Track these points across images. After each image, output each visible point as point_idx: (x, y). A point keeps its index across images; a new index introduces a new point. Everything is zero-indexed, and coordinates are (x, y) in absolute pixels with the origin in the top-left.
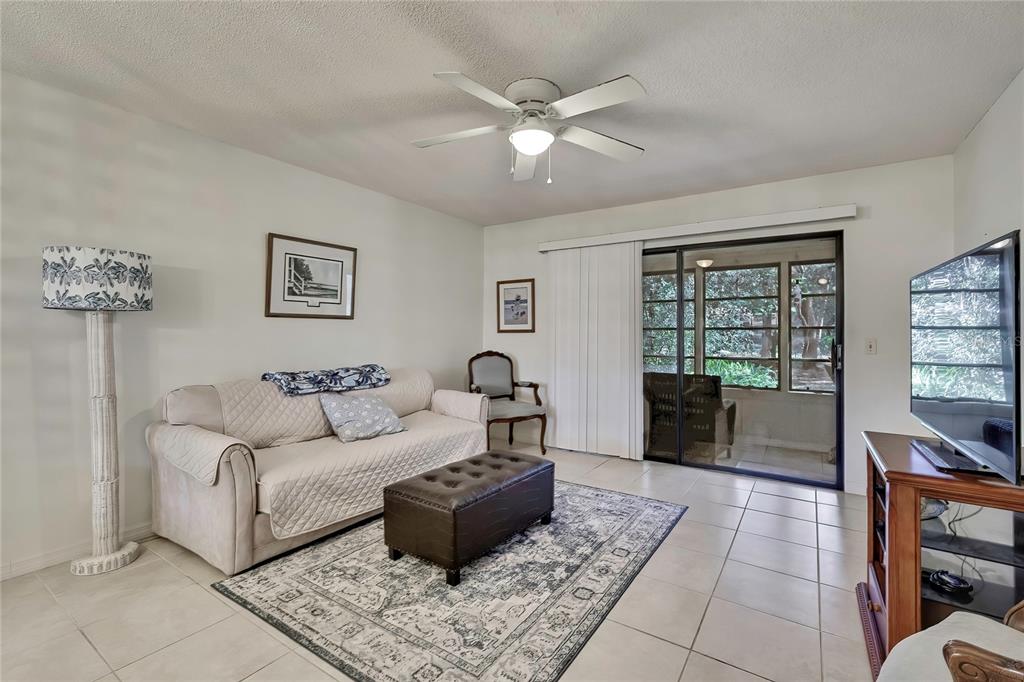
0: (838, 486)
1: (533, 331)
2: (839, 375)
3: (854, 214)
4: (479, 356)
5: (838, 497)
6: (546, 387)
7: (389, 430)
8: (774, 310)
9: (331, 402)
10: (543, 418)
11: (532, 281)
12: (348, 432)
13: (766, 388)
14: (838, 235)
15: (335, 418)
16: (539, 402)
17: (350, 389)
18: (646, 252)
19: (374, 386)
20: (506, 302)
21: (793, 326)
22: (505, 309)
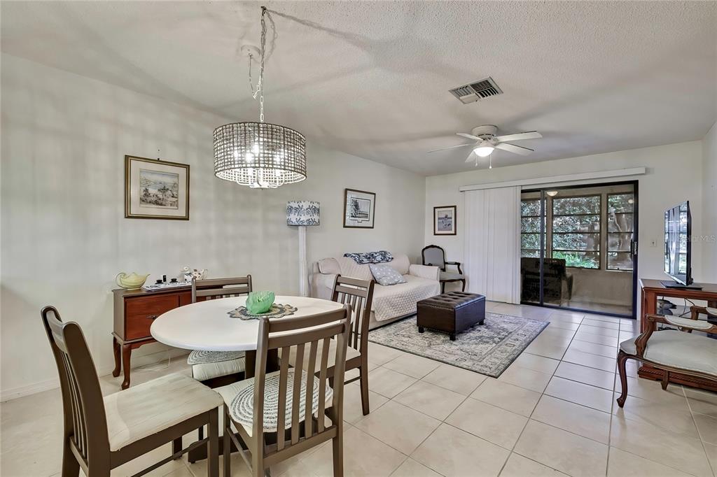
0: (634, 317)
1: (455, 234)
2: (635, 259)
3: (644, 172)
4: (427, 248)
5: (633, 323)
6: (463, 265)
7: (400, 281)
8: (596, 221)
9: (375, 268)
10: (464, 281)
11: (455, 207)
12: (385, 281)
13: (592, 268)
14: (635, 183)
15: (378, 275)
16: (461, 273)
17: (379, 262)
18: (523, 191)
19: (388, 261)
20: (439, 219)
21: (609, 231)
22: (439, 223)
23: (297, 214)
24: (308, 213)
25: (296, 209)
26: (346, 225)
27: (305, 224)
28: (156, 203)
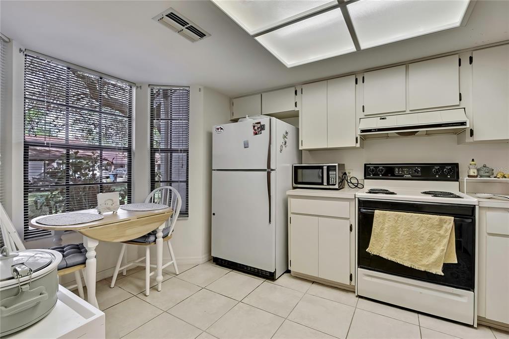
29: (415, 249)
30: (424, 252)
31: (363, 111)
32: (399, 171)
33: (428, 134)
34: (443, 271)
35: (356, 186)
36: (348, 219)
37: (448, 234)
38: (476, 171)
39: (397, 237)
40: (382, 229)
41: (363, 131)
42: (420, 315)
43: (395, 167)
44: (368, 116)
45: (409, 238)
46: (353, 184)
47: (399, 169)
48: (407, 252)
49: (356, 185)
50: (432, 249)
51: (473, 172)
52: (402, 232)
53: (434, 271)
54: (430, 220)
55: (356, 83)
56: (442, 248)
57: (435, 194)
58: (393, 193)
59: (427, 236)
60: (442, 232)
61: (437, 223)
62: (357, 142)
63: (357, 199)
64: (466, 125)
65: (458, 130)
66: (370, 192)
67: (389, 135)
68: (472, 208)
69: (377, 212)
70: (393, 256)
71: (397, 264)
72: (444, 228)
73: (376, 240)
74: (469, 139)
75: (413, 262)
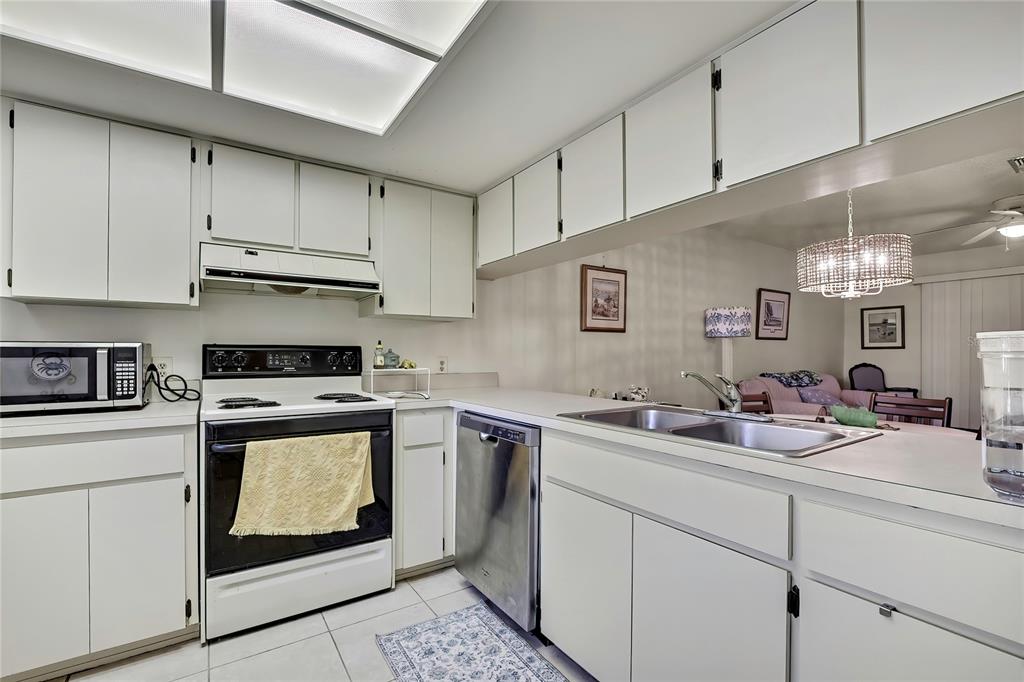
1: (902, 347)
6: (921, 392)
11: (902, 307)
17: (808, 385)
23: (728, 323)
24: (743, 322)
25: (727, 317)
26: (760, 336)
27: (740, 335)
28: (603, 314)
29: (318, 500)
30: (333, 500)
31: (209, 228)
32: (274, 361)
33: (320, 295)
34: (358, 522)
35: (182, 397)
36: (180, 474)
37: (364, 460)
38: (382, 358)
39: (290, 487)
40: (261, 478)
41: (212, 272)
42: (324, 613)
43: (266, 352)
44: (218, 241)
45: (310, 482)
46: (172, 391)
47: (274, 357)
48: (306, 509)
49: (181, 393)
50: (342, 490)
51: (380, 361)
52: (297, 474)
53: (345, 528)
54: (341, 443)
55: (193, 159)
56: (357, 485)
57: (341, 398)
58: (274, 404)
59: (336, 471)
60: (356, 459)
61: (350, 446)
62: (192, 295)
63: (202, 425)
64: (378, 289)
65: (364, 294)
66: (227, 407)
67: (255, 288)
68: (388, 413)
69: (251, 446)
70: (282, 525)
71: (290, 537)
72: (358, 451)
73: (249, 504)
74: (378, 311)
75: (315, 523)
